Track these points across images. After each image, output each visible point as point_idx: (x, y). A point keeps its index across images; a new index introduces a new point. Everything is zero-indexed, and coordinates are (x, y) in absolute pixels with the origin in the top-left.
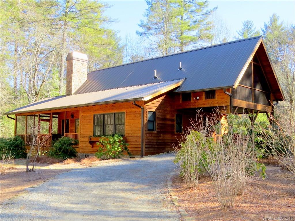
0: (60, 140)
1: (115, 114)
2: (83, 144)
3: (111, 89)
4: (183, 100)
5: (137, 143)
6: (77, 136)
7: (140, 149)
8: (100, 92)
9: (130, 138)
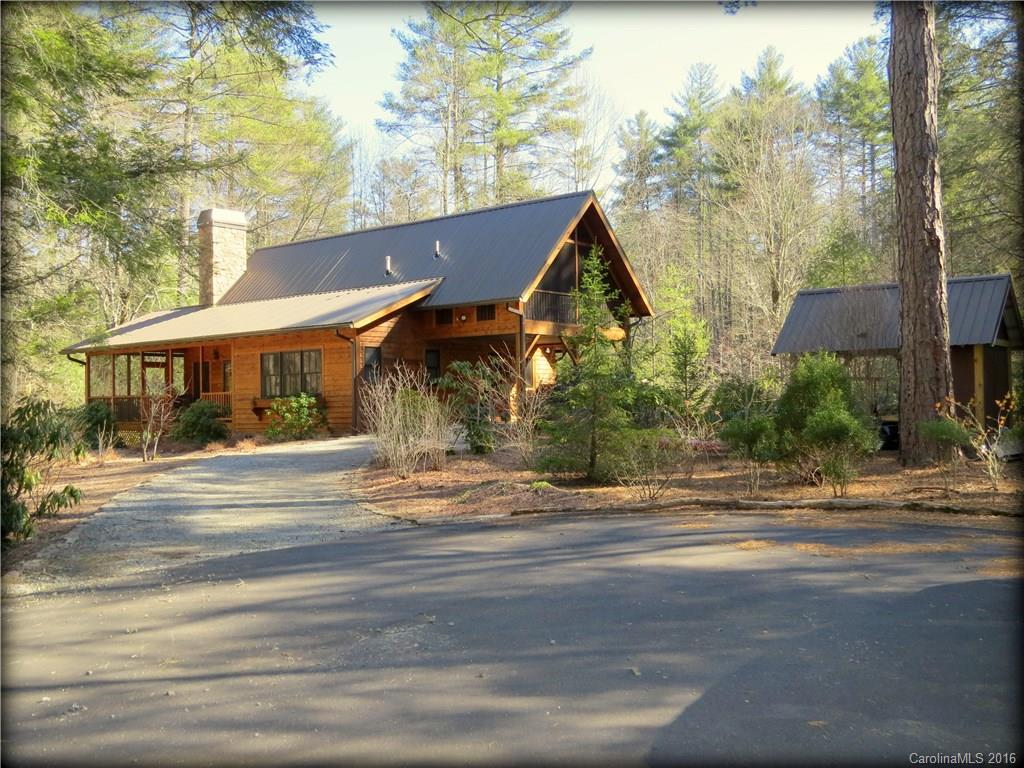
0: (193, 405)
1: (302, 353)
2: (242, 414)
3: (297, 295)
4: (437, 323)
5: (345, 410)
6: (227, 398)
7: (350, 421)
8: (274, 300)
9: (332, 399)
